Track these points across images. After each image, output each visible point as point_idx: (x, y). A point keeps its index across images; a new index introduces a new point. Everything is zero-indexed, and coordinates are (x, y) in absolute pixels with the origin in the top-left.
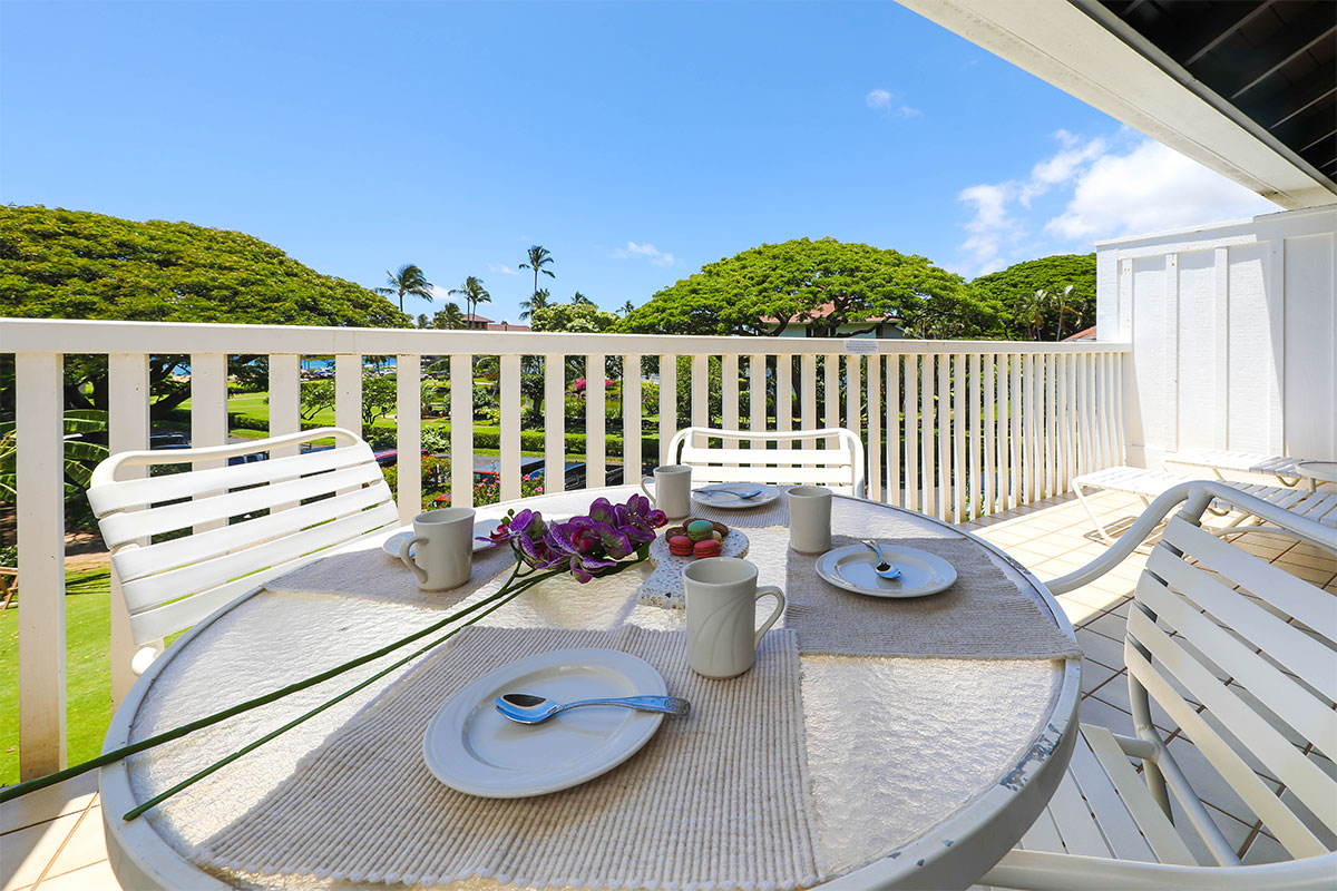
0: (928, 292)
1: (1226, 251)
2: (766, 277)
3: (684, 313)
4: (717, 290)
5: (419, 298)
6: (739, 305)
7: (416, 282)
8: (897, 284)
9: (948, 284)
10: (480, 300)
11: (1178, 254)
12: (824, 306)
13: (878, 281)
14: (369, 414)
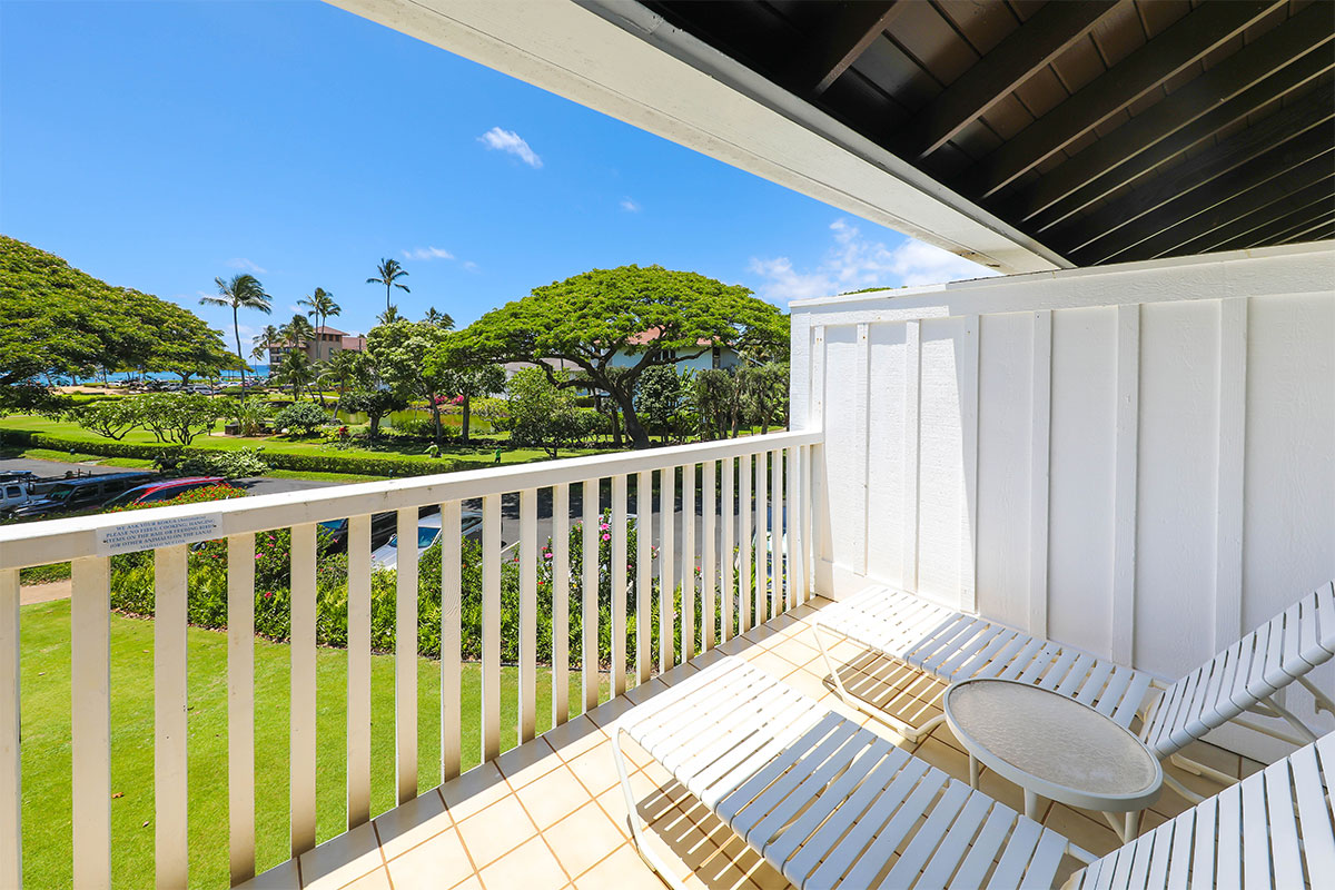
0: (741, 322)
1: (918, 325)
2: (588, 302)
3: (498, 337)
4: (537, 315)
5: (255, 311)
6: (557, 330)
7: (252, 293)
8: (713, 315)
9: (762, 315)
10: (329, 313)
11: (870, 324)
12: (642, 334)
13: (694, 311)
14: (186, 432)
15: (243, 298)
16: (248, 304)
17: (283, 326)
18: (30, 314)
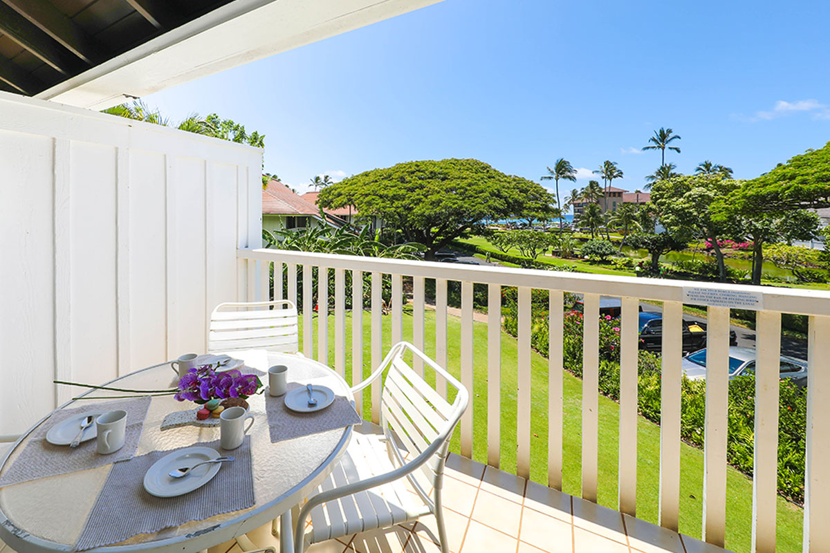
5: (567, 181)
7: (566, 170)
10: (615, 177)
14: (534, 252)
15: (561, 174)
16: (564, 177)
17: (583, 189)
18: (482, 192)
